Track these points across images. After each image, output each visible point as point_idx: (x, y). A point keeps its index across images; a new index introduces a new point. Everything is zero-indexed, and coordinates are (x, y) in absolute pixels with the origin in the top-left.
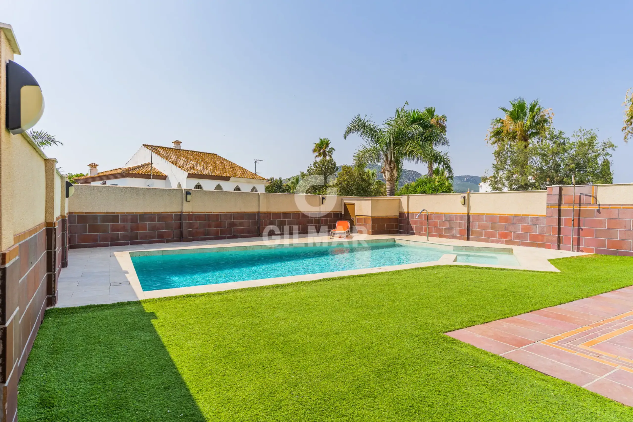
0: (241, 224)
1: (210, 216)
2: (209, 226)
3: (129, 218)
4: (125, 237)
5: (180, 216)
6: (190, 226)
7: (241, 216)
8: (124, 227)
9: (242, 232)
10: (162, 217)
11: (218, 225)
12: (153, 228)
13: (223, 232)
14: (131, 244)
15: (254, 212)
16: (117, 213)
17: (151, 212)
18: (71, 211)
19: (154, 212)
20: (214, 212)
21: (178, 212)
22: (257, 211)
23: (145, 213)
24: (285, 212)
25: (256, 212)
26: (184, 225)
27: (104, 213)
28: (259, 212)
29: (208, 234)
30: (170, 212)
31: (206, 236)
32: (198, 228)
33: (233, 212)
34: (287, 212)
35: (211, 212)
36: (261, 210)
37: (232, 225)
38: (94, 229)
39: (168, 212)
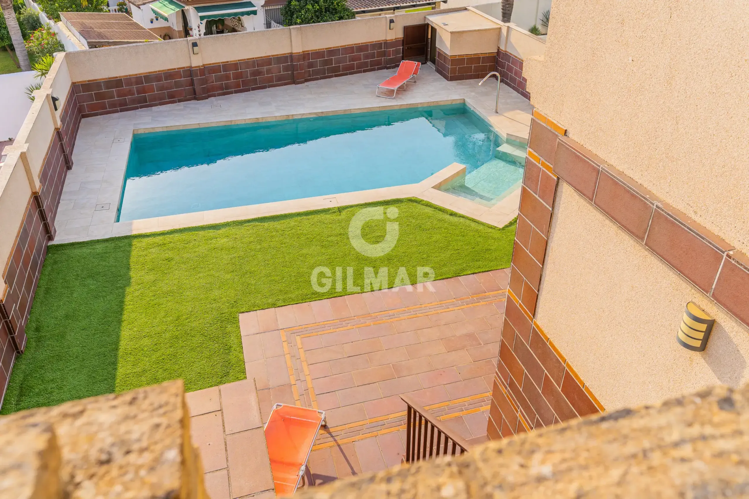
0: (269, 71)
1: (226, 66)
2: (228, 78)
3: (134, 80)
4: (133, 101)
5: (190, 72)
6: (204, 81)
7: (267, 61)
8: (130, 91)
9: (270, 80)
10: (170, 75)
11: (238, 76)
12: (161, 88)
13: (245, 83)
14: (141, 107)
15: (286, 54)
16: (120, 77)
17: (156, 72)
18: (74, 81)
19: (159, 71)
20: (230, 61)
21: (187, 67)
22: (290, 52)
23: (149, 73)
24: (331, 48)
25: (288, 54)
26: (195, 82)
27: (106, 79)
28: (291, 53)
29: (227, 88)
30: (178, 69)
31: (225, 91)
32: (213, 83)
33: (256, 58)
34: (333, 48)
35: (228, 62)
36: (294, 51)
37: (256, 73)
38: (100, 96)
39: (175, 69)
